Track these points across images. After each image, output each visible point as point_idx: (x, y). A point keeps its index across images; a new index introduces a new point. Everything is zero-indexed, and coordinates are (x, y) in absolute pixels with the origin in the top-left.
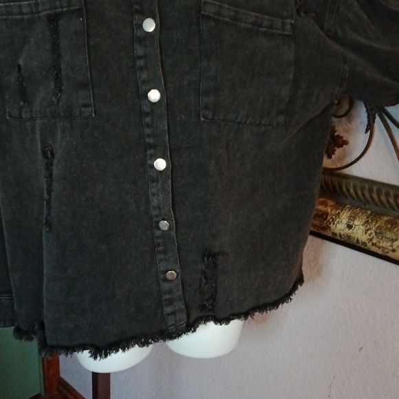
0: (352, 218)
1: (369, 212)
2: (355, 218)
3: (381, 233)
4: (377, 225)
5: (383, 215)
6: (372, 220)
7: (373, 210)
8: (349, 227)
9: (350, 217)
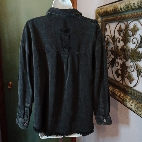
0: (132, 103)
1: (138, 102)
2: (133, 103)
3: (138, 109)
4: (138, 106)
5: (141, 103)
6: (137, 104)
7: (139, 101)
8: (131, 105)
9: (132, 102)
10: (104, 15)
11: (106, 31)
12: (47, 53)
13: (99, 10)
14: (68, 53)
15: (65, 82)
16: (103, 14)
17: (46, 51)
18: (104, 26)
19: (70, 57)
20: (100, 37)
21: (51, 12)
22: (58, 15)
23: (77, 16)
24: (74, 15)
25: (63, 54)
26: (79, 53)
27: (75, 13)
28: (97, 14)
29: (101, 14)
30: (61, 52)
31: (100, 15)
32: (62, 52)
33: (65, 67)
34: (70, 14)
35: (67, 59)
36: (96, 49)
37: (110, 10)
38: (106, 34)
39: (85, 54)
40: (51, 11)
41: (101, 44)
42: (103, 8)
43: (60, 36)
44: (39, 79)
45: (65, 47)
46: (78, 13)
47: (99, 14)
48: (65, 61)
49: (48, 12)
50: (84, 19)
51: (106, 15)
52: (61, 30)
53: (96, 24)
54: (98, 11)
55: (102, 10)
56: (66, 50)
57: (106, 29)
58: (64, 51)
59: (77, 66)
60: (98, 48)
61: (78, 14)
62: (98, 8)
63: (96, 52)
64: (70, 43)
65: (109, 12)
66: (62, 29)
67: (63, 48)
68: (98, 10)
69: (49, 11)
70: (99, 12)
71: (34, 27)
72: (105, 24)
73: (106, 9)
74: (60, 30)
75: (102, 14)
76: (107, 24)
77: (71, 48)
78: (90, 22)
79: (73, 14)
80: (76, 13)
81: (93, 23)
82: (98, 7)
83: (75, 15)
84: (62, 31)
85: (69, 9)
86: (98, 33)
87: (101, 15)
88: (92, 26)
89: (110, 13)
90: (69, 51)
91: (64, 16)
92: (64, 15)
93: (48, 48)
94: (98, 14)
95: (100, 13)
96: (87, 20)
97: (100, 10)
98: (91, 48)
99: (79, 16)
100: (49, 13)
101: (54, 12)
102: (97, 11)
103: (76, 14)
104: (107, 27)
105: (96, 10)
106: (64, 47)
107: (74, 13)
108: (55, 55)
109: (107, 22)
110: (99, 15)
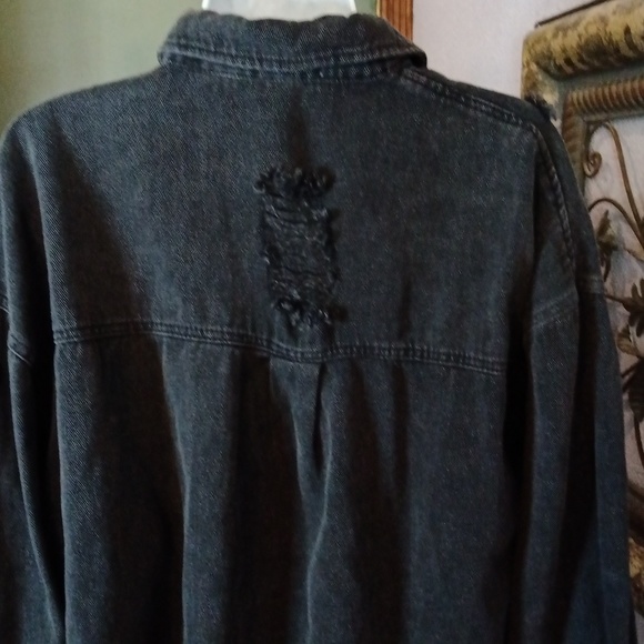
10: (580, 66)
11: (596, 172)
12: (169, 347)
13: (549, 36)
14: (324, 351)
15: (304, 558)
16: (574, 60)
17: (161, 334)
18: (579, 142)
19: (335, 382)
20: (564, 232)
21: (186, 47)
22: (241, 72)
23: (384, 70)
24: (360, 65)
25: (284, 358)
26: (406, 351)
27: (372, 52)
28: (534, 67)
29: (560, 61)
30: (270, 342)
31: (553, 70)
32: (276, 340)
33: (300, 452)
34: (327, 59)
35: (313, 393)
36: (538, 325)
37: (627, 31)
38: (594, 190)
39: (448, 356)
40: (186, 37)
41: (578, 287)
42: (576, 24)
43: (264, 225)
44: (98, 547)
45: (297, 306)
46: (399, 52)
47: (544, 62)
48: (299, 405)
49: (168, 44)
50: (442, 94)
51: (594, 71)
52: (264, 183)
53: (535, 136)
54: (538, 48)
55: (565, 35)
56: (305, 329)
57: (594, 160)
58: (292, 332)
59: (387, 445)
60: (550, 312)
61: (391, 58)
62: (541, 28)
63: (535, 343)
64: (336, 276)
65: (617, 50)
66: (272, 173)
67: (286, 314)
68: (538, 41)
69: (171, 36)
70: (549, 49)
71: (63, 159)
72: (589, 123)
73: (593, 30)
74: (260, 185)
75: (568, 61)
76: (598, 124)
77: (339, 314)
78: (488, 114)
79: (357, 59)
80: (380, 49)
81: (516, 124)
82: (541, 19)
83: (370, 63)
84: (271, 191)
85: (325, 19)
86: (550, 198)
87: (559, 68)
88: (505, 142)
89: (625, 50)
90: (328, 334)
91: (286, 74)
92: (281, 63)
93: (173, 314)
94: (538, 64)
95: (550, 57)
96: (468, 99)
97: (555, 36)
98: (493, 317)
99: (400, 73)
100: (173, 57)
101: (207, 43)
102: (530, 44)
103: (377, 56)
104: (602, 143)
105: (526, 42)
106: (286, 306)
107: (363, 53)
108: (223, 369)
109: (600, 117)
110: (546, 70)
